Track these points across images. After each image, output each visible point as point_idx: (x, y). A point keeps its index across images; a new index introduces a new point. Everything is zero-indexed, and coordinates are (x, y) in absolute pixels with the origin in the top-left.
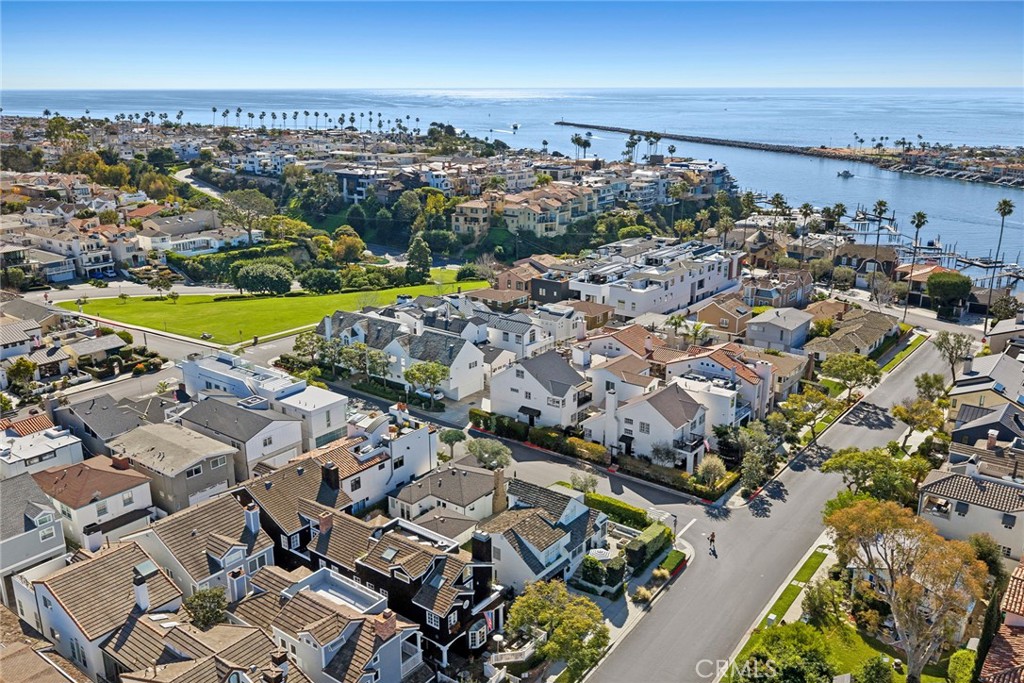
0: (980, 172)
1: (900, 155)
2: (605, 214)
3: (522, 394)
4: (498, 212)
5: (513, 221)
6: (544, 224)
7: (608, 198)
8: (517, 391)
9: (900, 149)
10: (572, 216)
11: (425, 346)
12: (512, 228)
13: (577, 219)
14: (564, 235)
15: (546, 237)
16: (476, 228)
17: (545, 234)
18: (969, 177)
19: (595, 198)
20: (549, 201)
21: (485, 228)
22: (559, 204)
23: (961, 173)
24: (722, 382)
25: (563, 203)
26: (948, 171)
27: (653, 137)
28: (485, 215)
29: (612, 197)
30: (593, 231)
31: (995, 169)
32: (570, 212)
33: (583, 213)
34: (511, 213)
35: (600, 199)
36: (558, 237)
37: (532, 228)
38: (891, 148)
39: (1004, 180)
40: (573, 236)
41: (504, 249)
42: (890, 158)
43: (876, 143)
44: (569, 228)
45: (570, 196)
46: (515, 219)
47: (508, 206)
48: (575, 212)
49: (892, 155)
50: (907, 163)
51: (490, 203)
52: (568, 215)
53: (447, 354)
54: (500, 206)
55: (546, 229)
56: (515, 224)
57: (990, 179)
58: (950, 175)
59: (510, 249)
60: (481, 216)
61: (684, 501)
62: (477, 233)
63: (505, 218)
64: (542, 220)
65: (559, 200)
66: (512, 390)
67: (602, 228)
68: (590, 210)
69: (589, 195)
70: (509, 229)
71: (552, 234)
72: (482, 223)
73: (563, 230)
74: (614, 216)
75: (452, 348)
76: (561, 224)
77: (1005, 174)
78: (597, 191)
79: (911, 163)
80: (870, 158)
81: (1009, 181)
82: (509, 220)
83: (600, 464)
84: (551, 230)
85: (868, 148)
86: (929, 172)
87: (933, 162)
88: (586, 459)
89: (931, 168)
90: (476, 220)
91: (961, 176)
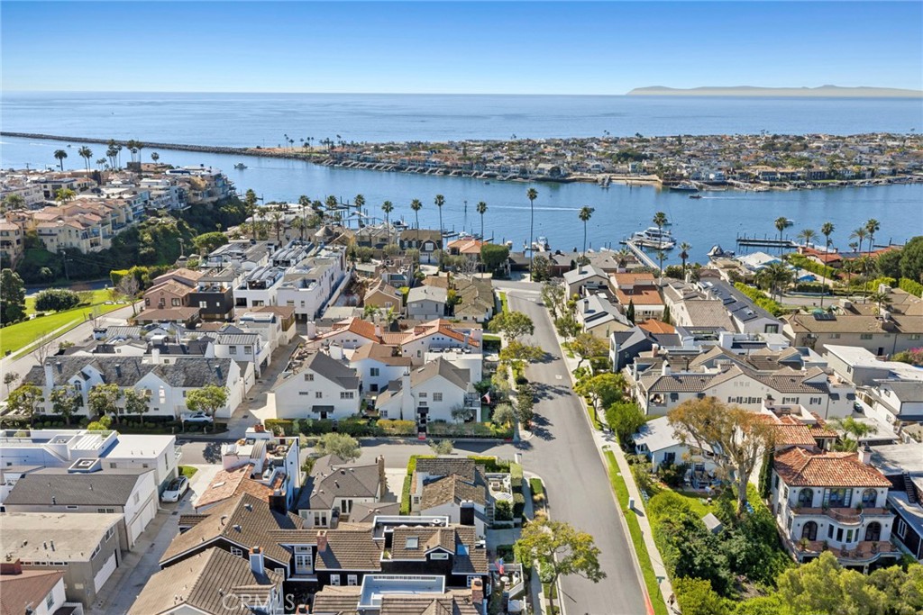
0: (391, 163)
1: (325, 152)
2: (144, 224)
3: (312, 394)
4: (32, 232)
5: (52, 240)
6: (88, 240)
7: (140, 208)
8: (306, 393)
9: (327, 147)
10: (113, 229)
11: (185, 372)
12: (52, 247)
13: (119, 231)
14: (111, 249)
15: (92, 252)
16: (11, 251)
17: (91, 249)
18: (385, 168)
19: (130, 210)
20: (87, 216)
21: (20, 251)
22: (99, 219)
23: (378, 165)
24: (459, 350)
25: (102, 217)
26: (368, 164)
27: (134, 146)
28: (18, 237)
29: (142, 207)
30: (139, 241)
31: (402, 160)
32: (111, 225)
33: (122, 225)
34: (48, 232)
35: (134, 209)
36: (104, 251)
37: (75, 245)
38: (317, 146)
39: (410, 169)
40: (120, 249)
41: (51, 270)
42: (318, 155)
43: (303, 143)
44: (115, 241)
45: (107, 210)
46: (55, 238)
47: (41, 226)
48: (116, 225)
49: (318, 153)
50: (333, 158)
51: (20, 224)
52: (109, 228)
53: (216, 375)
54: (30, 226)
55: (92, 245)
56: (55, 243)
57: (402, 169)
58: (370, 166)
59: (57, 269)
60: (13, 238)
61: (494, 444)
62: (13, 257)
63: (41, 237)
64: (85, 236)
65: (98, 215)
66: (301, 393)
67: (147, 237)
68: (128, 221)
69: (124, 206)
70: (48, 249)
71: (98, 249)
72: (16, 246)
73: (108, 244)
74: (153, 225)
75: (218, 369)
76: (105, 237)
77: (409, 164)
78: (129, 202)
79: (339, 158)
80: (302, 156)
81: (415, 169)
82: (46, 240)
83: (409, 436)
84: (97, 244)
85: (298, 148)
86: (354, 165)
87: (355, 157)
88: (396, 435)
89: (354, 162)
90: (8, 243)
91: (379, 167)
